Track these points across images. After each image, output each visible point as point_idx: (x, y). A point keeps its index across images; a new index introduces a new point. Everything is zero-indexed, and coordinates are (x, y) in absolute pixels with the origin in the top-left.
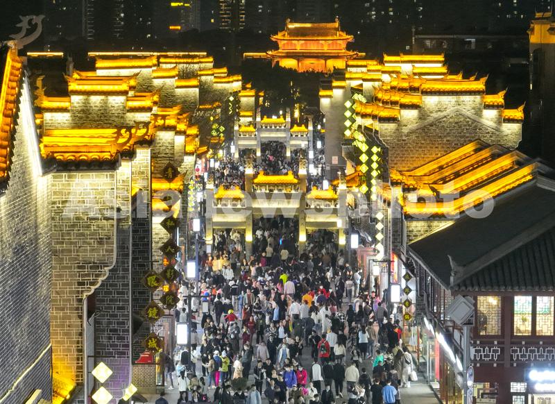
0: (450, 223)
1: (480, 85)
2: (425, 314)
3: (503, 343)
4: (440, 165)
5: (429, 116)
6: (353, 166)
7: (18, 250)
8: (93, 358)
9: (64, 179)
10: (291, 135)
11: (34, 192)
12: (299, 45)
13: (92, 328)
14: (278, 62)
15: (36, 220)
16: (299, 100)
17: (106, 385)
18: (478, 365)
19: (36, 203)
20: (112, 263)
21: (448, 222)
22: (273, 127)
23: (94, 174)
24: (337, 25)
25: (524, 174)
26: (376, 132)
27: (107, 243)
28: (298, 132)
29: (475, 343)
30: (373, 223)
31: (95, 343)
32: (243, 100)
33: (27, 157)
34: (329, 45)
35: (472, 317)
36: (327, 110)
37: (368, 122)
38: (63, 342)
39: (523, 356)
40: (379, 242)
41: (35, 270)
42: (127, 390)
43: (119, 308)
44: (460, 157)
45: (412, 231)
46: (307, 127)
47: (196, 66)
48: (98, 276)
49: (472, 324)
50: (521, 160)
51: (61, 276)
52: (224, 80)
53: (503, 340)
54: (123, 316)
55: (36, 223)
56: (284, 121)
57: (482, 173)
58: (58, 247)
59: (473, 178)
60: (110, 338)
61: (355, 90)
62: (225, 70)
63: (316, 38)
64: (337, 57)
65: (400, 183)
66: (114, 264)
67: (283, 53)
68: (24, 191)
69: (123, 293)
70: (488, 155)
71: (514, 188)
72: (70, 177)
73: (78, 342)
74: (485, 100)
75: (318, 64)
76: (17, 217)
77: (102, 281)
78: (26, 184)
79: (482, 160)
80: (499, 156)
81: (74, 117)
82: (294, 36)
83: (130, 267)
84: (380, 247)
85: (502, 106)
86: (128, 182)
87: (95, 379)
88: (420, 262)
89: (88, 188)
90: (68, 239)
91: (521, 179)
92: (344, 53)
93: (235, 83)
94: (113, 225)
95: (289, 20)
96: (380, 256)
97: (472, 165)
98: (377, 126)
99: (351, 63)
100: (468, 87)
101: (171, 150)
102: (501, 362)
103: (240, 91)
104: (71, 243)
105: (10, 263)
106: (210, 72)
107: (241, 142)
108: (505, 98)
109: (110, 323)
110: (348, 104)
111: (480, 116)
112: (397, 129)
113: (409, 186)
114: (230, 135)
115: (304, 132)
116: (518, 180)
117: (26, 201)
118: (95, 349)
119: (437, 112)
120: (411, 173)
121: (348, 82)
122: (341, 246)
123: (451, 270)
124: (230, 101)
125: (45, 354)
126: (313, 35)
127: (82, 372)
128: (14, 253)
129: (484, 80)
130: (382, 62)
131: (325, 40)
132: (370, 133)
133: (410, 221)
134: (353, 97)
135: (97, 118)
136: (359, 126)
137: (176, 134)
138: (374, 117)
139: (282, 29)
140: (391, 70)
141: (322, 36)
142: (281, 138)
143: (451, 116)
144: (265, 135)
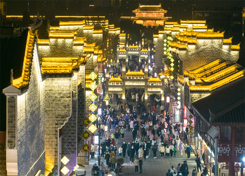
0: (209, 94)
1: (221, 35)
2: (198, 132)
3: (231, 146)
4: (204, 69)
6: (167, 67)
7: (32, 113)
8: (61, 154)
9: (50, 81)
10: (141, 53)
11: (38, 88)
12: (144, 15)
13: (61, 142)
14: (135, 21)
15: (39, 100)
16: (144, 37)
17: (67, 165)
18: (221, 155)
19: (39, 93)
20: (70, 116)
21: (208, 94)
22: (133, 50)
23: (63, 79)
25: (240, 74)
26: (178, 54)
27: (68, 107)
28: (144, 52)
29: (220, 146)
30: (176, 92)
31: (62, 147)
32: (121, 38)
33: (36, 74)
34: (156, 14)
35: (219, 135)
36: (156, 43)
37: (174, 50)
38: (49, 148)
39: (240, 151)
40: (178, 100)
41: (39, 120)
42: (75, 167)
43: (72, 133)
44: (213, 65)
45: (193, 97)
46: (147, 49)
48: (64, 121)
49: (219, 138)
50: (239, 67)
51: (48, 121)
52: (113, 30)
53: (231, 144)
54: (74, 136)
55: (39, 101)
56: (138, 47)
57: (223, 73)
58: (47, 109)
59: (219, 75)
60: (68, 146)
61: (168, 35)
62: (113, 25)
63: (151, 12)
64: (160, 19)
65: (188, 76)
66: (71, 116)
67: (137, 18)
68: (35, 89)
69: (74, 127)
70: (225, 65)
71: (236, 80)
72: (52, 80)
73: (55, 148)
74: (223, 41)
75: (152, 23)
76: (32, 100)
77: (66, 123)
78: (35, 85)
79: (222, 67)
80: (230, 65)
81: (51, 48)
82: (142, 11)
83: (77, 116)
84: (179, 103)
85: (231, 44)
86: (76, 81)
87: (62, 163)
88: (196, 111)
89: (60, 84)
90: (52, 106)
91: (239, 76)
92: (163, 18)
93: (117, 31)
94: (70, 100)
95: (140, 4)
96: (179, 107)
97: (218, 69)
98: (178, 52)
99: (166, 23)
100: (216, 36)
101: (91, 61)
102: (231, 154)
103: (119, 34)
104: (53, 107)
105: (29, 119)
106: (107, 26)
107: (120, 56)
108: (232, 40)
109: (68, 139)
110: (165, 41)
111: (222, 48)
112: (186, 53)
113: (191, 78)
114: (115, 53)
115: (146, 52)
116: (238, 76)
117: (36, 92)
118: (62, 150)
119: (203, 46)
120: (193, 72)
121: (165, 31)
122: (162, 101)
123: (210, 115)
125: (42, 155)
126: (150, 10)
127: (57, 161)
128: (30, 115)
129: (223, 33)
130: (179, 23)
131: (155, 12)
132: (175, 54)
133: (192, 93)
134: (167, 38)
135: (61, 48)
136: (170, 51)
137: (94, 55)
138: (177, 48)
139: (137, 8)
140: (183, 27)
141: (154, 11)
142: (137, 54)
143: (209, 48)
144: (130, 53)
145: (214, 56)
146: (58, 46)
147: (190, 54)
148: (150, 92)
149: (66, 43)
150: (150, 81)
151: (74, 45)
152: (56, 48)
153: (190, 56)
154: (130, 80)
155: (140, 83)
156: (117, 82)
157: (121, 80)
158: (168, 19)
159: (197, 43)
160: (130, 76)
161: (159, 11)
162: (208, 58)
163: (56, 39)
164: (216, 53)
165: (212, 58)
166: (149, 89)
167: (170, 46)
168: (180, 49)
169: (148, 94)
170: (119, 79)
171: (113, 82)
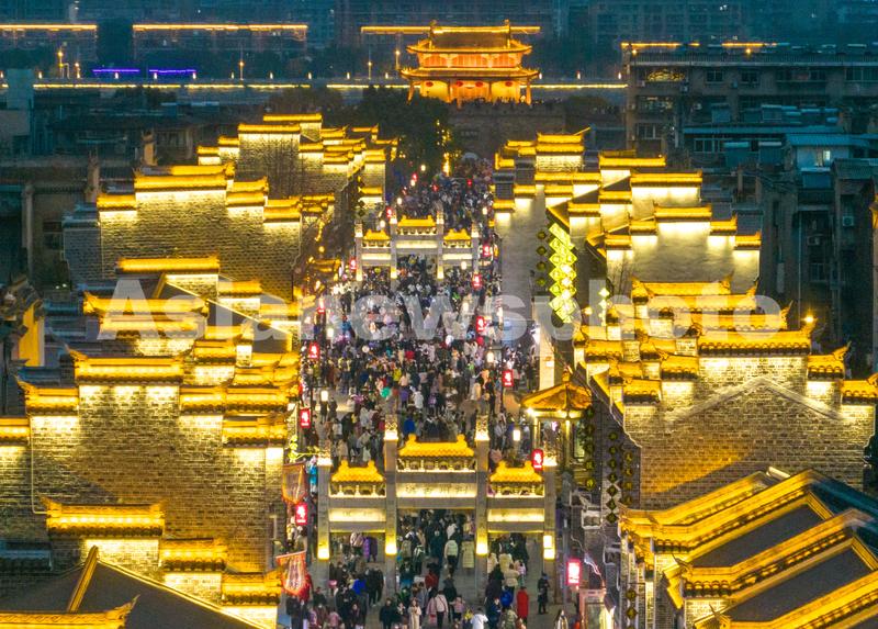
1: (802, 338)
5: (711, 392)
10: (445, 246)
12: (449, 61)
22: (417, 234)
24: (506, 29)
28: (456, 241)
32: (368, 168)
34: (492, 59)
36: (506, 231)
52: (339, 160)
56: (433, 224)
63: (474, 51)
67: (424, 72)
74: (810, 365)
81: (85, 423)
82: (442, 47)
85: (840, 375)
92: (518, 72)
100: (781, 341)
101: (259, 480)
107: (365, 257)
108: (846, 360)
112: (656, 416)
115: (464, 241)
119: (726, 385)
121: (539, 187)
126: (471, 46)
131: (490, 53)
135: (126, 426)
141: (485, 47)
142: (429, 250)
143: (750, 392)
144: (404, 245)
146: (114, 417)
147: (670, 417)
148: (497, 525)
149: (149, 403)
150: (497, 483)
151: (183, 413)
152: (105, 426)
153: (672, 428)
154: (414, 478)
155: (458, 489)
157: (380, 478)
159: (698, 374)
160: (415, 463)
161: (505, 49)
162: (745, 435)
163: (105, 388)
164: (779, 416)
165: (763, 435)
166: (493, 513)
168: (631, 399)
169: (489, 534)
170: (371, 473)
171: (349, 488)
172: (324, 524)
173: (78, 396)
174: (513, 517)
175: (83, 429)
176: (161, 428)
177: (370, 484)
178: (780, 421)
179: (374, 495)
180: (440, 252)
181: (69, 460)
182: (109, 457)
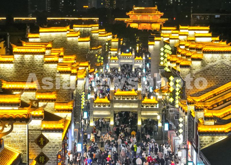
0: (225, 137)
5: (207, 64)
10: (135, 61)
12: (139, 17)
14: (129, 25)
16: (138, 42)
22: (126, 58)
24: (156, 8)
26: (179, 72)
28: (138, 60)
32: (113, 43)
34: (152, 17)
36: (152, 51)
37: (174, 66)
45: (203, 142)
46: (142, 57)
47: (90, 29)
52: (103, 35)
56: (131, 55)
61: (165, 43)
62: (104, 30)
63: (146, 14)
64: (156, 23)
67: (131, 21)
75: (148, 26)
82: (137, 13)
84: (181, 136)
93: (108, 36)
95: (134, 6)
98: (179, 69)
99: (163, 28)
100: (227, 49)
103: (111, 40)
106: (97, 32)
107: (111, 65)
110: (162, 49)
112: (190, 71)
113: (198, 108)
114: (106, 61)
115: (141, 60)
119: (211, 62)
121: (162, 38)
122: (159, 127)
124: (106, 45)
126: (145, 13)
130: (178, 29)
131: (151, 15)
132: (175, 72)
133: (202, 136)
134: (165, 46)
135: (28, 67)
136: (169, 66)
137: (71, 75)
138: (178, 64)
139: (131, 10)
140: (183, 34)
141: (150, 13)
142: (130, 62)
143: (218, 64)
144: (122, 61)
145: (225, 75)
146: (24, 64)
147: (194, 72)
148: (144, 116)
149: (35, 60)
150: (144, 103)
151: (45, 63)
152: (22, 67)
153: (195, 75)
154: (119, 102)
155: (132, 105)
156: (104, 104)
157: (109, 102)
158: (164, 22)
159: (203, 59)
160: (119, 97)
161: (155, 14)
162: (217, 78)
163: (22, 55)
164: (227, 72)
165: (222, 78)
166: (143, 113)
167: (168, 60)
168: (182, 66)
169: (142, 119)
170: (106, 100)
171: (99, 105)
172: (92, 115)
173: (14, 58)
174: (149, 113)
175: (15, 68)
176: (39, 68)
177: (106, 103)
178: (227, 73)
179: (107, 107)
180: (133, 63)
181: (11, 77)
182: (23, 76)
